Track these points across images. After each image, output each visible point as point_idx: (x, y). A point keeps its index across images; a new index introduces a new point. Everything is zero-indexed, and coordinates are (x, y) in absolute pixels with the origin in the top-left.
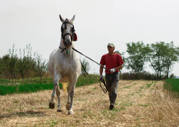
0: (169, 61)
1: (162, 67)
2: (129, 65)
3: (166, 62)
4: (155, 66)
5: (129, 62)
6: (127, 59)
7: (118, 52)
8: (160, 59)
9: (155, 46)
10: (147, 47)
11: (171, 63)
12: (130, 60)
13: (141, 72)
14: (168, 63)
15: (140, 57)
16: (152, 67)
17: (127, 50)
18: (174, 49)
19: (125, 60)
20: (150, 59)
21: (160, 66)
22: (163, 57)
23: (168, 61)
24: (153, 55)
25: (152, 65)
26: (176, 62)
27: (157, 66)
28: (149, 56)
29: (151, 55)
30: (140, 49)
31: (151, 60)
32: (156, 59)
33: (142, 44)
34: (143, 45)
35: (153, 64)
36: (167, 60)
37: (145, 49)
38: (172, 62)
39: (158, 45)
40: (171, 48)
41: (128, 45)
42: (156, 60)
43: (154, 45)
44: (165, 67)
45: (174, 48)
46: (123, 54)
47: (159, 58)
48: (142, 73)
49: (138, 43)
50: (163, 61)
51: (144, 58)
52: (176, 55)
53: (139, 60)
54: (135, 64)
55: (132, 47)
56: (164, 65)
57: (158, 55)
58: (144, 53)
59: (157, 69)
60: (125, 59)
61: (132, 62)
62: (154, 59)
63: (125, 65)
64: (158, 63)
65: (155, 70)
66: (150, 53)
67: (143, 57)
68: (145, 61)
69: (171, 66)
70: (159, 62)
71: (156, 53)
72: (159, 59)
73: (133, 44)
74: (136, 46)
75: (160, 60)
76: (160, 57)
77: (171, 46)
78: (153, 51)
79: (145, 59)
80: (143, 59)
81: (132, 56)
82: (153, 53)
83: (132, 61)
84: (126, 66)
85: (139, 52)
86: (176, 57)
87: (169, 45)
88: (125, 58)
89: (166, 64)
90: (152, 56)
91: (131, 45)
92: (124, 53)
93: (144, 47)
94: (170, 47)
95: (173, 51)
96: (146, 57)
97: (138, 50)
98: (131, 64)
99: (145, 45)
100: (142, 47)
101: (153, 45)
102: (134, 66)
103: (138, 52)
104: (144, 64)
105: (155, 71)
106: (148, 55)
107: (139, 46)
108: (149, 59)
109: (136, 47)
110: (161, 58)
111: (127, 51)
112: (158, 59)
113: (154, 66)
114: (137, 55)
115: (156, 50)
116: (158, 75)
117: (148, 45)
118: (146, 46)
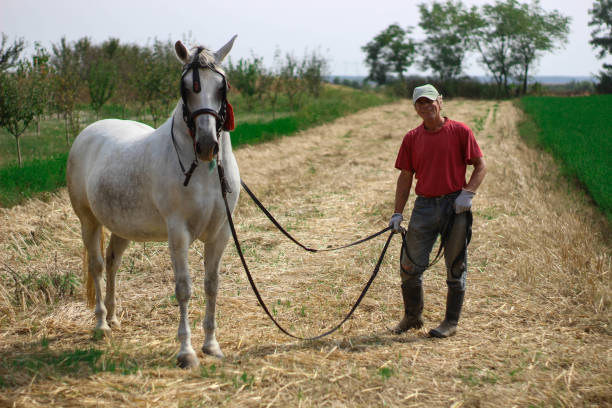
0: (529, 50)
1: (511, 64)
2: (427, 60)
3: (519, 51)
4: (493, 62)
5: (424, 52)
6: (421, 45)
7: (398, 27)
8: (506, 42)
9: (494, 9)
10: (472, 14)
11: (533, 55)
12: (427, 47)
13: (458, 76)
14: (524, 53)
15: (453, 40)
16: (486, 65)
17: (420, 21)
18: (541, 19)
19: (416, 48)
20: (481, 43)
21: (506, 61)
22: (514, 38)
23: (526, 50)
24: (487, 34)
25: (485, 61)
26: (547, 52)
27: (498, 64)
28: (477, 36)
29: (481, 34)
30: (454, 18)
31: (483, 48)
32: (496, 43)
33: (460, 5)
34: (462, 8)
35: (489, 59)
36: (523, 48)
37: (466, 18)
38: (537, 51)
39: (499, 9)
40: (536, 17)
41: (423, 9)
42: (496, 46)
43: (490, 7)
44: (519, 66)
45: (542, 14)
46: (410, 32)
47: (503, 40)
48: (459, 79)
49: (449, 3)
50: (514, 50)
51: (463, 42)
52: (546, 34)
53: (453, 47)
54: (440, 56)
55: (433, 13)
56: (516, 61)
57: (501, 32)
58: (463, 30)
59: (498, 69)
60: (416, 44)
61: (432, 53)
62: (490, 45)
63: (416, 59)
64: (500, 56)
65: (493, 71)
66: (480, 29)
67: (459, 41)
68: (467, 49)
69: (535, 62)
70: (502, 52)
71: (493, 29)
72: (503, 46)
73: (437, 7)
74: (444, 10)
75: (506, 47)
76: (506, 38)
77: (535, 10)
78: (487, 24)
79: (468, 44)
80: (460, 45)
81: (432, 35)
82: (487, 28)
83: (432, 49)
84: (418, 62)
85: (451, 25)
86: (547, 40)
87: (530, 8)
88: (414, 42)
89: (520, 58)
90: (485, 36)
91: (430, 9)
92: (412, 28)
93: (463, 13)
94: (530, 14)
95: (539, 24)
96: (468, 40)
97: (449, 22)
98: (431, 57)
99: (467, 7)
100: (460, 13)
101: (488, 9)
102: (439, 61)
103: (447, 27)
104: (463, 57)
105: (491, 74)
106: (476, 33)
107: (452, 10)
108: (478, 43)
109: (445, 14)
110: (508, 41)
111: (420, 24)
112: (501, 43)
113: (489, 63)
114: (446, 35)
115: (494, 21)
116: (500, 83)
117: (474, 8)
118: (469, 11)
